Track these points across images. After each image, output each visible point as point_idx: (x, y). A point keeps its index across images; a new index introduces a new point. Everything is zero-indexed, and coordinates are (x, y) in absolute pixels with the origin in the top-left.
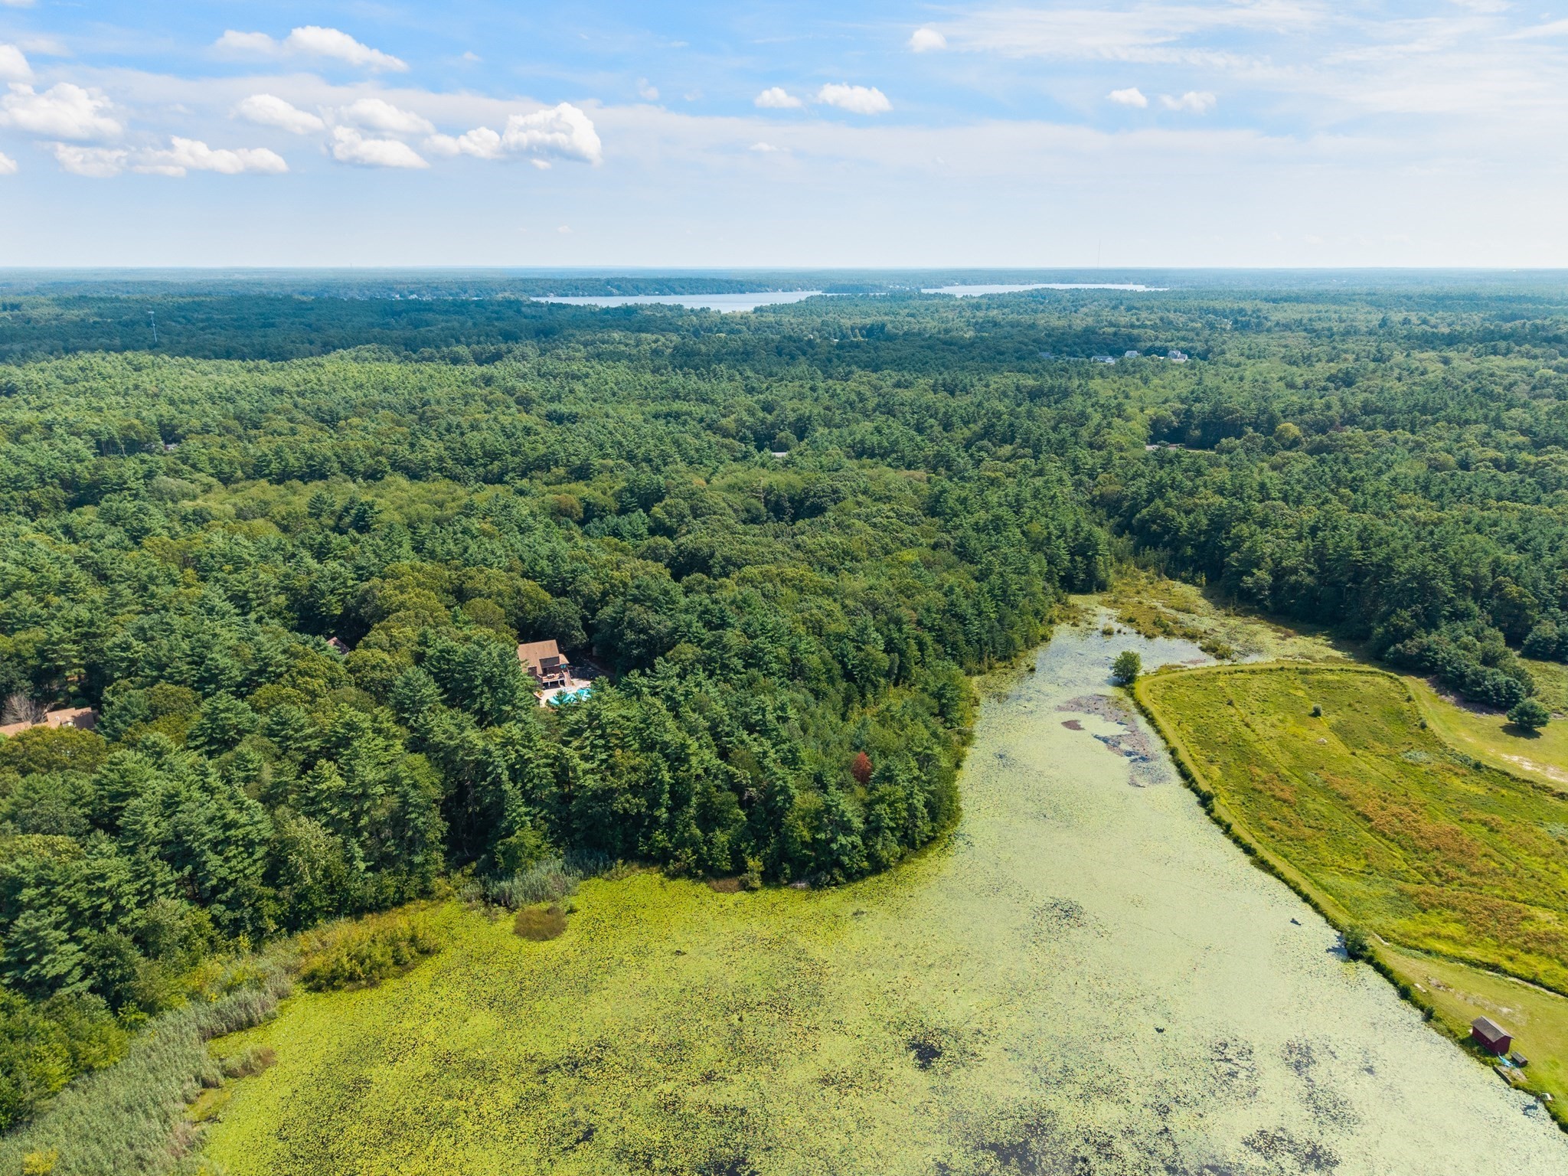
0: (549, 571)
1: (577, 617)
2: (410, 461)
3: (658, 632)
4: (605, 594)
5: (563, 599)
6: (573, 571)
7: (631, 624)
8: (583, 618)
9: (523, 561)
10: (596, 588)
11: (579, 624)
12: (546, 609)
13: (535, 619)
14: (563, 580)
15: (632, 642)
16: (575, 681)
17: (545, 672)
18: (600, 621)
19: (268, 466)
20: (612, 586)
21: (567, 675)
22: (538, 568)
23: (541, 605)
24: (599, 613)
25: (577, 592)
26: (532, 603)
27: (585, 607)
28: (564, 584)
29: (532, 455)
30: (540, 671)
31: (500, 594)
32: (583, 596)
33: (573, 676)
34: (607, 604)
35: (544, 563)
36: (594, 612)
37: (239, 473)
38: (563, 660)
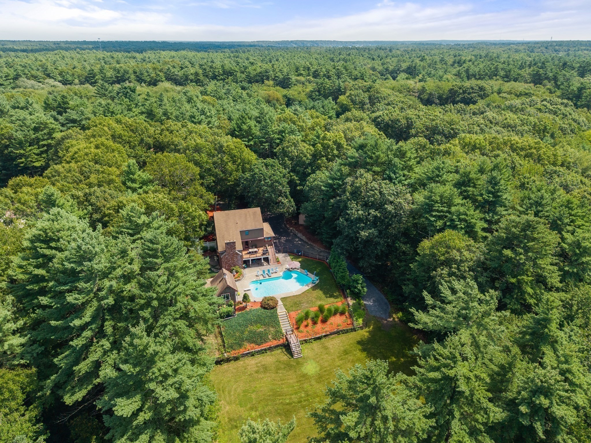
0: (256, 131)
1: (284, 181)
2: (177, 75)
3: (398, 207)
4: (315, 156)
5: (269, 161)
6: (281, 132)
7: (356, 194)
8: (291, 183)
9: (230, 119)
10: (306, 149)
11: (287, 190)
12: (251, 170)
13: (237, 183)
14: (271, 141)
15: (359, 220)
16: (281, 256)
17: (246, 245)
18: (311, 189)
19: (94, 77)
20: (326, 147)
21: (271, 249)
22: (245, 127)
23: (244, 165)
24: (311, 178)
25: (285, 153)
26: (234, 162)
27: (293, 170)
28: (271, 146)
29: (253, 73)
30: (239, 246)
31: (198, 149)
32: (292, 159)
33: (278, 250)
34: (319, 168)
35: (252, 123)
36: (304, 176)
37: (77, 81)
38: (268, 231)
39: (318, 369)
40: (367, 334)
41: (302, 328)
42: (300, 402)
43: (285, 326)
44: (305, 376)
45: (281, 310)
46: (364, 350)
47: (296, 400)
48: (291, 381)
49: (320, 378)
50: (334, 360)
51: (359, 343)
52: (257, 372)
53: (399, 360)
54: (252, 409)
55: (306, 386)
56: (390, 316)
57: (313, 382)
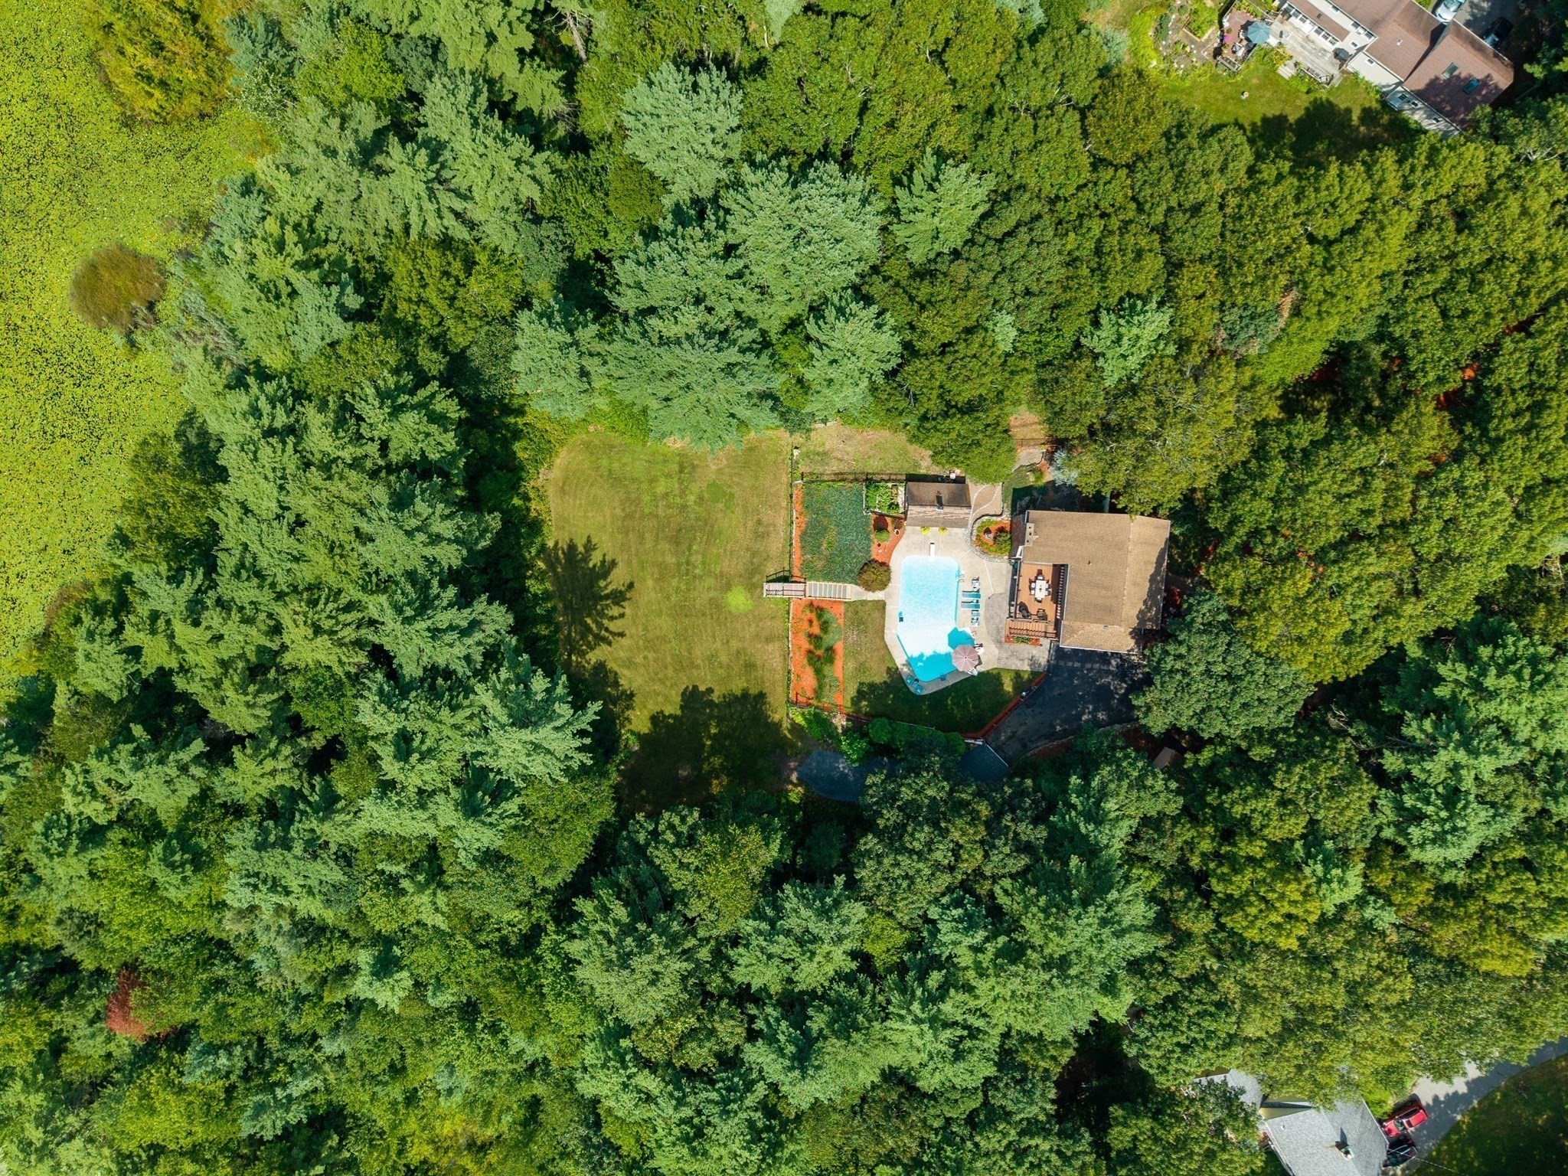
39: (733, 609)
40: (776, 717)
41: (808, 615)
42: (688, 563)
43: (820, 589)
44: (728, 587)
45: (853, 592)
46: (745, 695)
47: (693, 559)
48: (726, 563)
49: (717, 606)
50: (741, 640)
51: (761, 696)
52: (759, 522)
53: (710, 738)
54: (701, 498)
55: (710, 582)
56: (801, 782)
57: (712, 594)
